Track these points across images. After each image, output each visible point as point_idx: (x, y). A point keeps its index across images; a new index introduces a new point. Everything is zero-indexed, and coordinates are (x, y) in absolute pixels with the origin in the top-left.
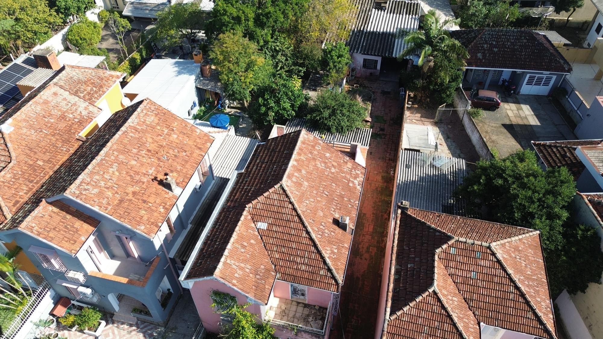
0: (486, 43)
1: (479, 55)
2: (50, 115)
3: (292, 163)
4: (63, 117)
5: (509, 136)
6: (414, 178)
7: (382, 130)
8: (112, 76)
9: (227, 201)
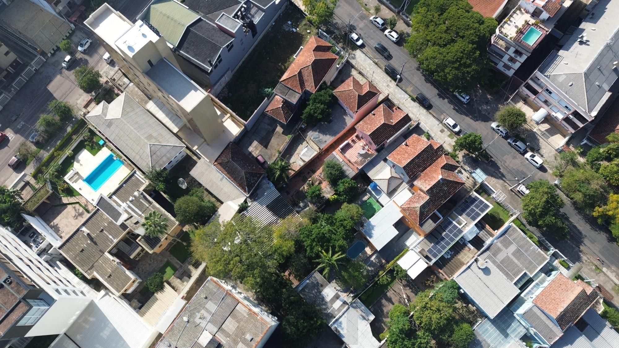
0: (248, 168)
1: (254, 168)
2: (429, 181)
3: (377, 127)
4: (425, 180)
5: (270, 144)
6: (328, 136)
7: (309, 173)
8: (405, 205)
9: (394, 134)
